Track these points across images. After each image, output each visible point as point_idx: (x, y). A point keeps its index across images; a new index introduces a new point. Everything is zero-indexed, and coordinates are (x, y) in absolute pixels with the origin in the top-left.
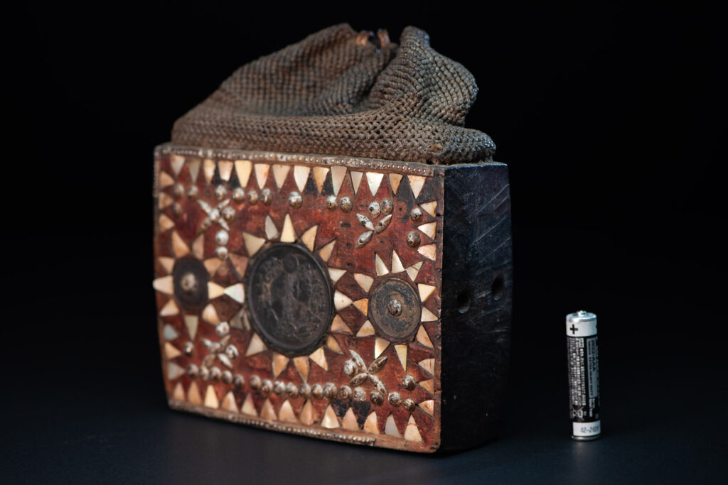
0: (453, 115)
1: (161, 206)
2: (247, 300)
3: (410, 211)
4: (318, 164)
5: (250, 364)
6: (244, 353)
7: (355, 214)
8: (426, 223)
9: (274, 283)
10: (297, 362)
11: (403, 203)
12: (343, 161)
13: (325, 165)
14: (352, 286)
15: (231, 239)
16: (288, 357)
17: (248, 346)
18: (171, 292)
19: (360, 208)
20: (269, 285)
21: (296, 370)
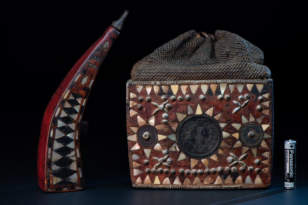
0: (260, 61)
1: (131, 106)
2: (177, 139)
3: (257, 97)
4: (213, 83)
5: (179, 164)
6: (176, 160)
7: (232, 101)
8: (265, 101)
9: (192, 131)
10: (203, 161)
11: (254, 95)
12: (225, 81)
13: (216, 83)
14: (231, 128)
15: (169, 116)
16: (198, 159)
17: (178, 157)
18: (137, 140)
19: (234, 98)
20: (189, 132)
21: (202, 164)
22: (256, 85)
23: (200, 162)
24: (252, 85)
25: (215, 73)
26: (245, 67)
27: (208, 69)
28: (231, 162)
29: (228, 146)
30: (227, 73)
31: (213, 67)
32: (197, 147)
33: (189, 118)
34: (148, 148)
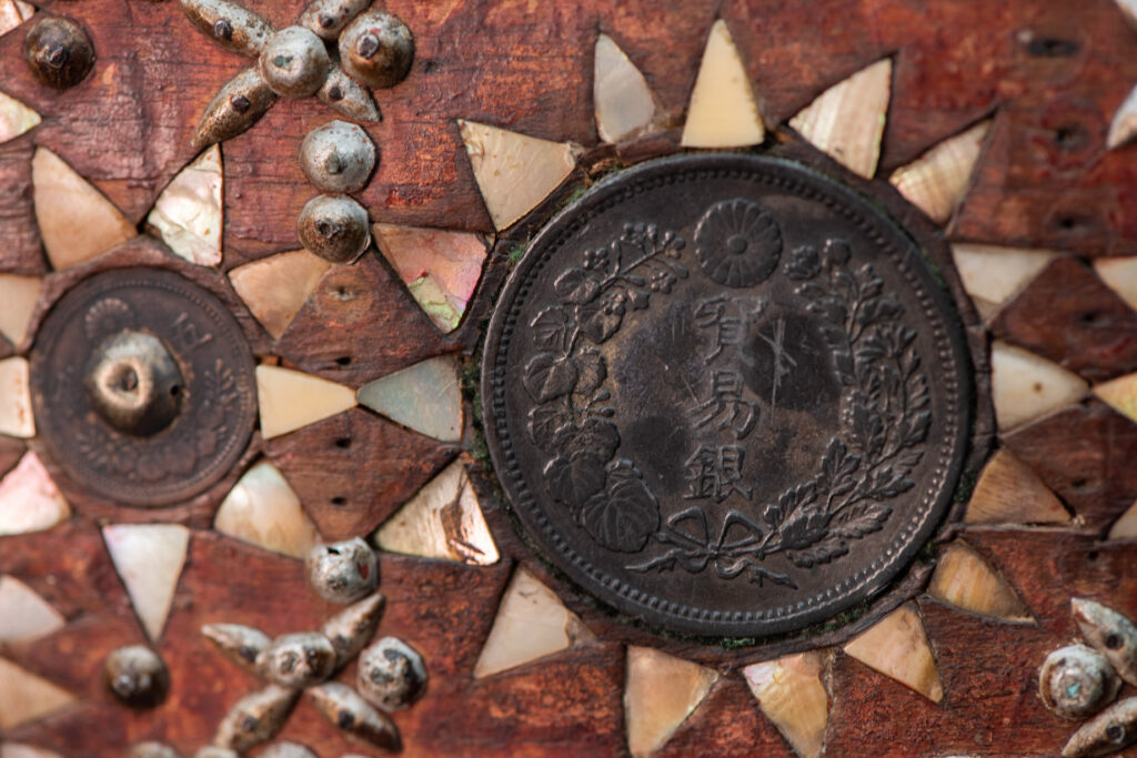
2: (478, 425)
5: (496, 713)
6: (459, 664)
9: (639, 339)
10: (769, 679)
14: (1090, 317)
15: (387, 154)
16: (715, 664)
17: (487, 631)
18: (27, 429)
20: (610, 351)
21: (760, 715)
23: (736, 694)
28: (1083, 703)
29: (1061, 515)
32: (703, 521)
33: (609, 180)
34: (154, 522)
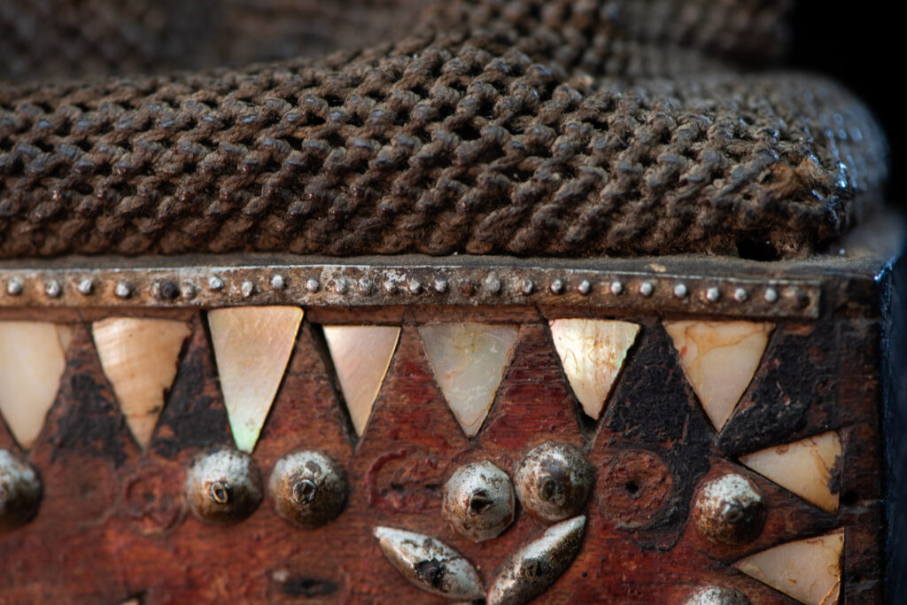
3: (688, 492)
4: (131, 307)
7: (369, 532)
8: (783, 540)
11: (646, 458)
12: (277, 280)
13: (170, 304)
19: (394, 500)
22: (676, 329)
24: (624, 334)
25: (144, 184)
26: (526, 109)
27: (65, 128)
30: (293, 184)
31: (127, 105)
